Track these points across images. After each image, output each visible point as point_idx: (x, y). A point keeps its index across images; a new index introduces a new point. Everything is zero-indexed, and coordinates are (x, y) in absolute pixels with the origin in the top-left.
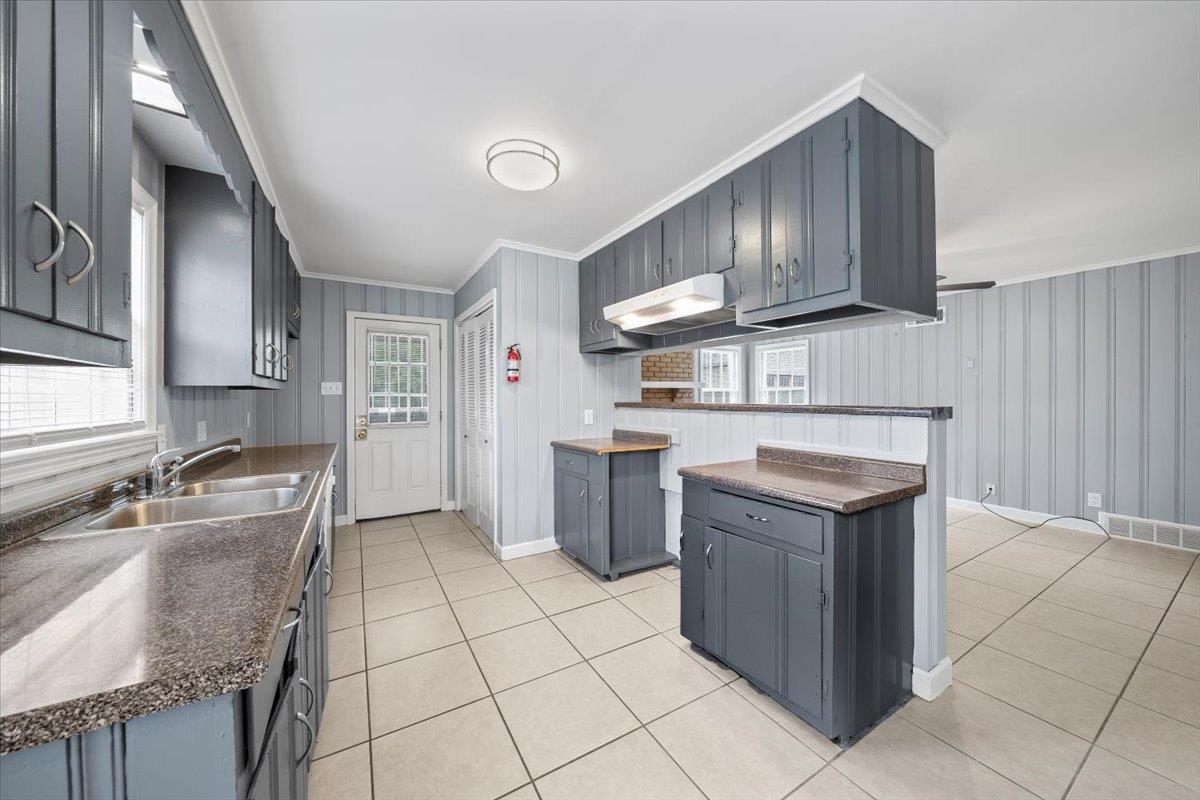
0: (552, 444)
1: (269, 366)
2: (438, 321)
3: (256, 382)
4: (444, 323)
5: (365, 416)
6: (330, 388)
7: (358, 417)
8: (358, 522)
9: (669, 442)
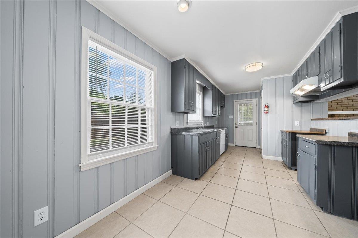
0: (281, 131)
1: (215, 113)
2: (256, 99)
3: (213, 115)
4: (257, 99)
5: (238, 123)
6: (231, 117)
7: (236, 123)
8: (236, 146)
9: (324, 132)
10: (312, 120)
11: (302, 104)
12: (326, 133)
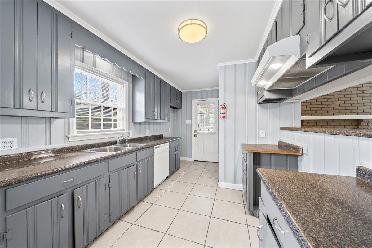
5: (197, 130)
6: (188, 122)
7: (195, 130)
8: (195, 161)
9: (301, 152)
10: (282, 129)
11: (269, 105)
12: (303, 154)
